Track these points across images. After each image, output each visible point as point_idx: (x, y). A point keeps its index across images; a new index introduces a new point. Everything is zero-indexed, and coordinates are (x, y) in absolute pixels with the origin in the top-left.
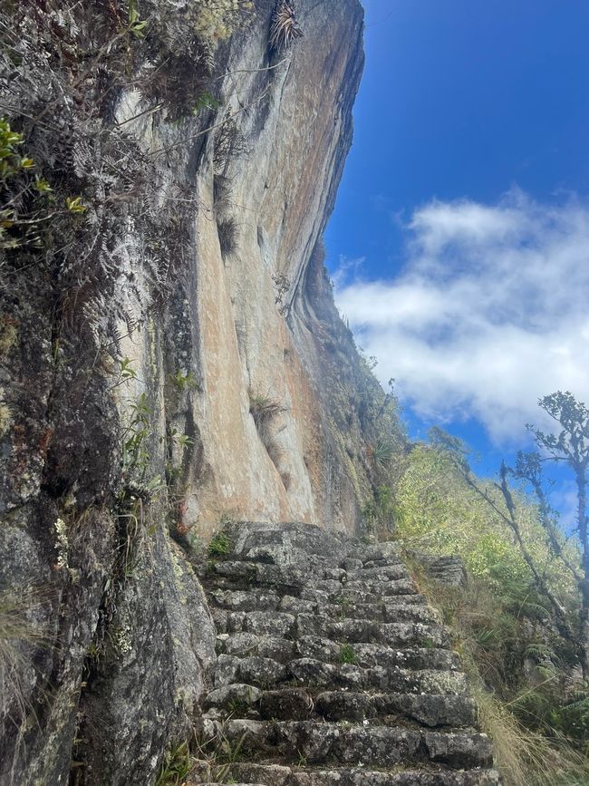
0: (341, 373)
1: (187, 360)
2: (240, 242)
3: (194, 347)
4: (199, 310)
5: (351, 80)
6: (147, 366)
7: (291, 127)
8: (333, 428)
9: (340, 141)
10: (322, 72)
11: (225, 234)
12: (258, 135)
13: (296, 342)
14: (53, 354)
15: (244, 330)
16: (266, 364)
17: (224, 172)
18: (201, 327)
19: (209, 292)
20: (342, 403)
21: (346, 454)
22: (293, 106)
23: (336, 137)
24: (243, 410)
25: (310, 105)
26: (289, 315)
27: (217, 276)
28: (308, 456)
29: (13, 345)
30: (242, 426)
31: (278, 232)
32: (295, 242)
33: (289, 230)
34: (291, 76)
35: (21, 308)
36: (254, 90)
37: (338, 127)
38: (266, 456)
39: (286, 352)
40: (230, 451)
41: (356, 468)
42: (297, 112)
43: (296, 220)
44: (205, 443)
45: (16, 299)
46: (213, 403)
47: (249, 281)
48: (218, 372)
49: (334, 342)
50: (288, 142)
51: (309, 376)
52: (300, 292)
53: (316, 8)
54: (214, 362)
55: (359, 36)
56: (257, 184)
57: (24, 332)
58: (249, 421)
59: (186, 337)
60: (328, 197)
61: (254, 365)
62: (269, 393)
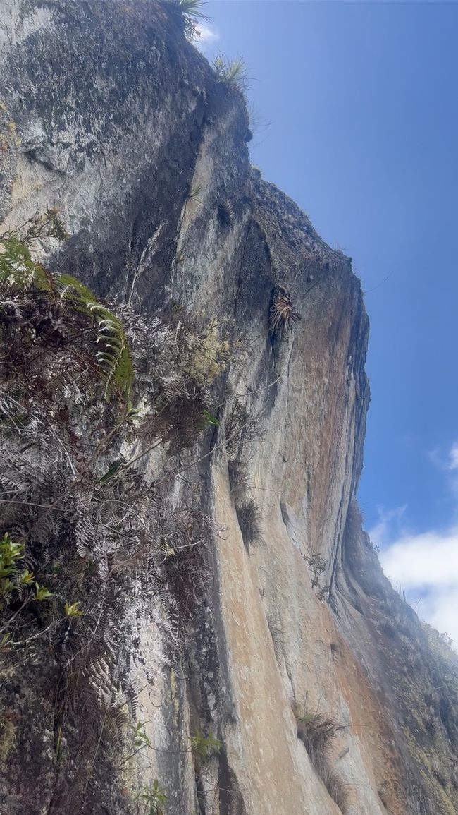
0: (408, 663)
1: (214, 682)
2: (263, 525)
3: (221, 665)
4: (223, 616)
5: (358, 342)
6: (167, 704)
7: (303, 399)
8: (410, 744)
9: (358, 400)
10: (327, 342)
11: (245, 520)
12: (269, 413)
13: (344, 628)
14: (55, 748)
15: (279, 626)
16: (311, 667)
17: (239, 455)
18: (227, 637)
19: (233, 591)
20: (416, 705)
21: (435, 780)
22: (302, 379)
23: (352, 397)
24: (289, 737)
25: (320, 374)
26: (331, 595)
27: (240, 570)
28: (384, 790)
29: (12, 748)
30: (290, 760)
31: (305, 504)
32: (325, 511)
33: (316, 500)
34: (295, 353)
35: (22, 697)
36: (260, 374)
37: (352, 387)
38: (327, 798)
39: (333, 647)
40: (279, 800)
41: (452, 800)
42: (306, 383)
43: (322, 488)
44: (246, 795)
45: (18, 687)
46: (251, 735)
47: (277, 566)
48: (252, 691)
49: (392, 623)
50: (301, 412)
51: (367, 673)
52: (341, 566)
53: (312, 290)
54: (247, 679)
55: (359, 302)
56: (273, 460)
57: (24, 727)
58: (299, 752)
59: (211, 653)
60: (353, 457)
61: (296, 670)
62: (319, 706)
